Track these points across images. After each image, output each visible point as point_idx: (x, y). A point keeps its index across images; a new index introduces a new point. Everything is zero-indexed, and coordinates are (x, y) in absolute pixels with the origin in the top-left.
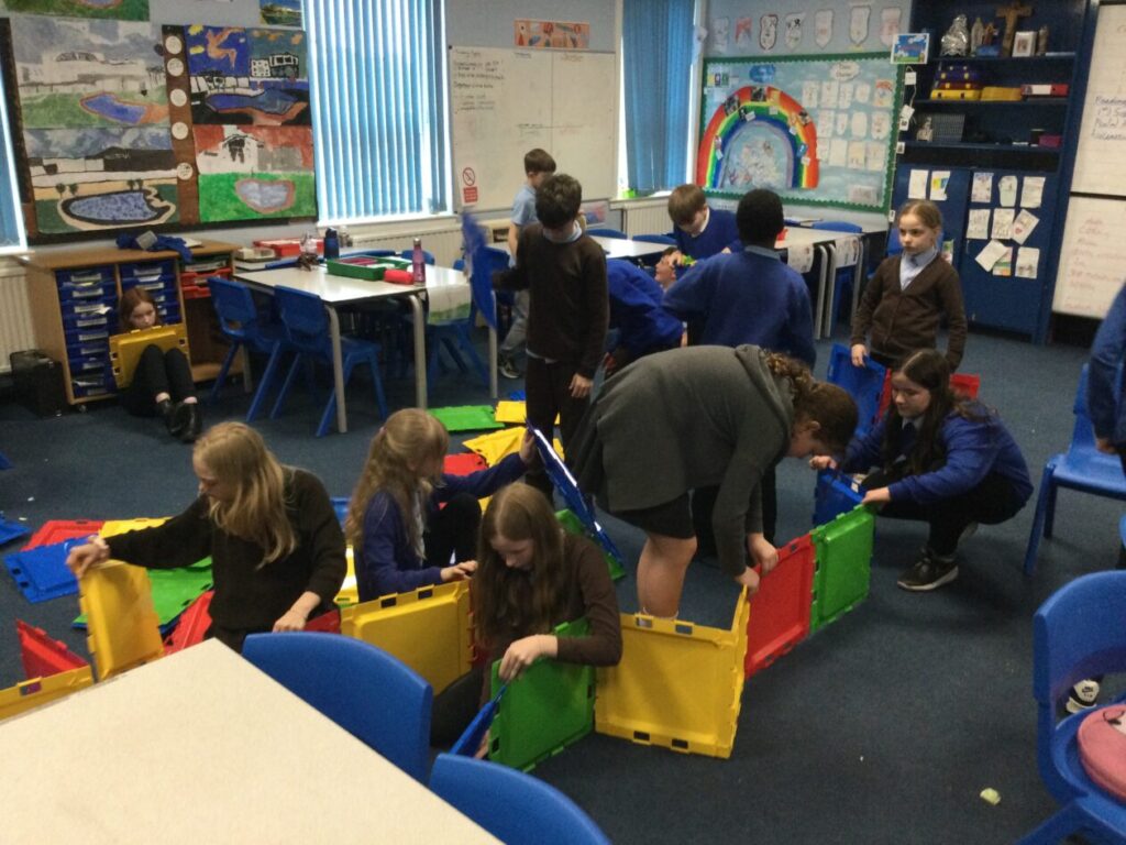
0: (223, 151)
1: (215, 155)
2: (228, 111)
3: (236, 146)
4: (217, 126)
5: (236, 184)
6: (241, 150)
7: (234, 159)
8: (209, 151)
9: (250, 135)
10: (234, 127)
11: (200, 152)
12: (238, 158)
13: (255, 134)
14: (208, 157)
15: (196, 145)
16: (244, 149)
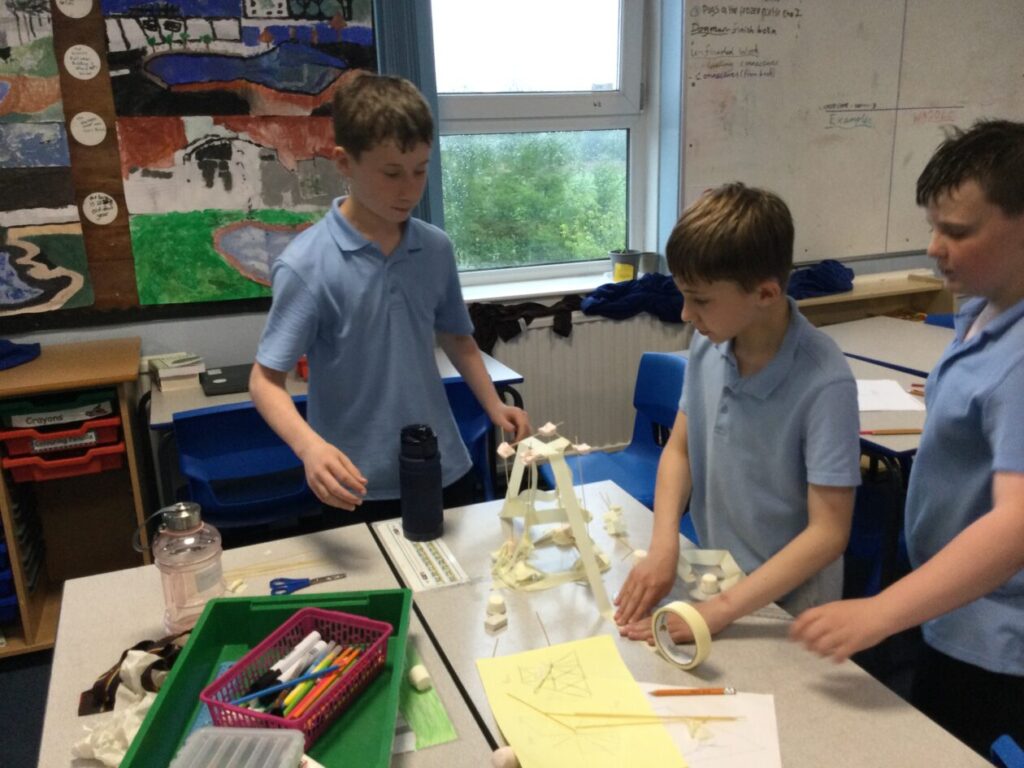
0: (184, 168)
1: (168, 176)
2: (195, 89)
3: (214, 160)
4: (171, 119)
5: (213, 232)
6: (225, 166)
7: (210, 184)
8: (152, 169)
9: (242, 135)
10: (209, 119)
11: (133, 170)
12: (218, 182)
13: (254, 133)
14: (150, 180)
15: (124, 156)
16: (231, 164)
